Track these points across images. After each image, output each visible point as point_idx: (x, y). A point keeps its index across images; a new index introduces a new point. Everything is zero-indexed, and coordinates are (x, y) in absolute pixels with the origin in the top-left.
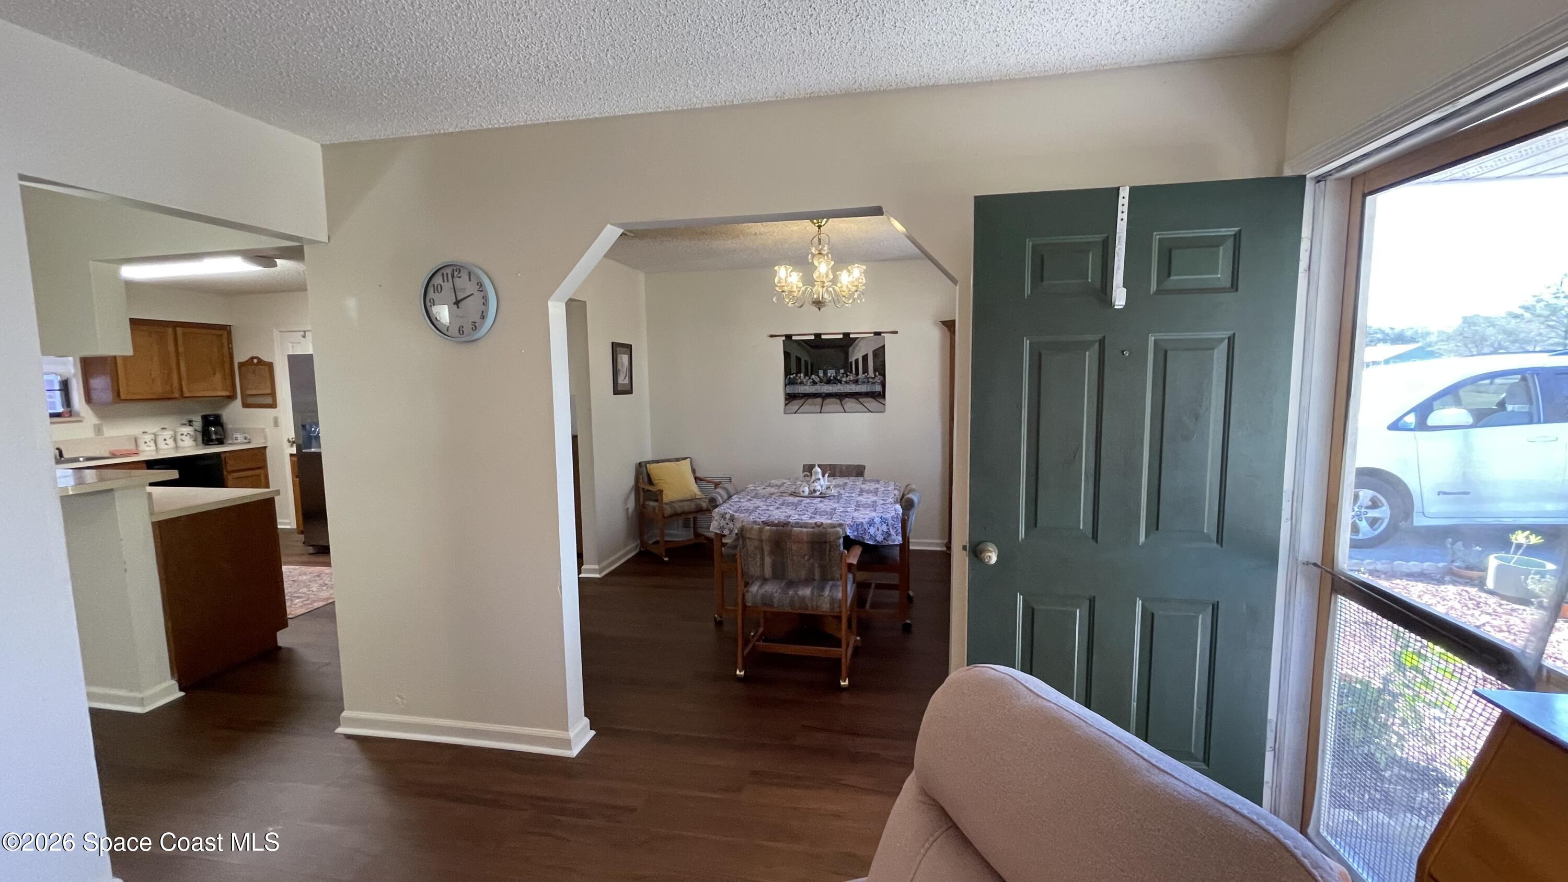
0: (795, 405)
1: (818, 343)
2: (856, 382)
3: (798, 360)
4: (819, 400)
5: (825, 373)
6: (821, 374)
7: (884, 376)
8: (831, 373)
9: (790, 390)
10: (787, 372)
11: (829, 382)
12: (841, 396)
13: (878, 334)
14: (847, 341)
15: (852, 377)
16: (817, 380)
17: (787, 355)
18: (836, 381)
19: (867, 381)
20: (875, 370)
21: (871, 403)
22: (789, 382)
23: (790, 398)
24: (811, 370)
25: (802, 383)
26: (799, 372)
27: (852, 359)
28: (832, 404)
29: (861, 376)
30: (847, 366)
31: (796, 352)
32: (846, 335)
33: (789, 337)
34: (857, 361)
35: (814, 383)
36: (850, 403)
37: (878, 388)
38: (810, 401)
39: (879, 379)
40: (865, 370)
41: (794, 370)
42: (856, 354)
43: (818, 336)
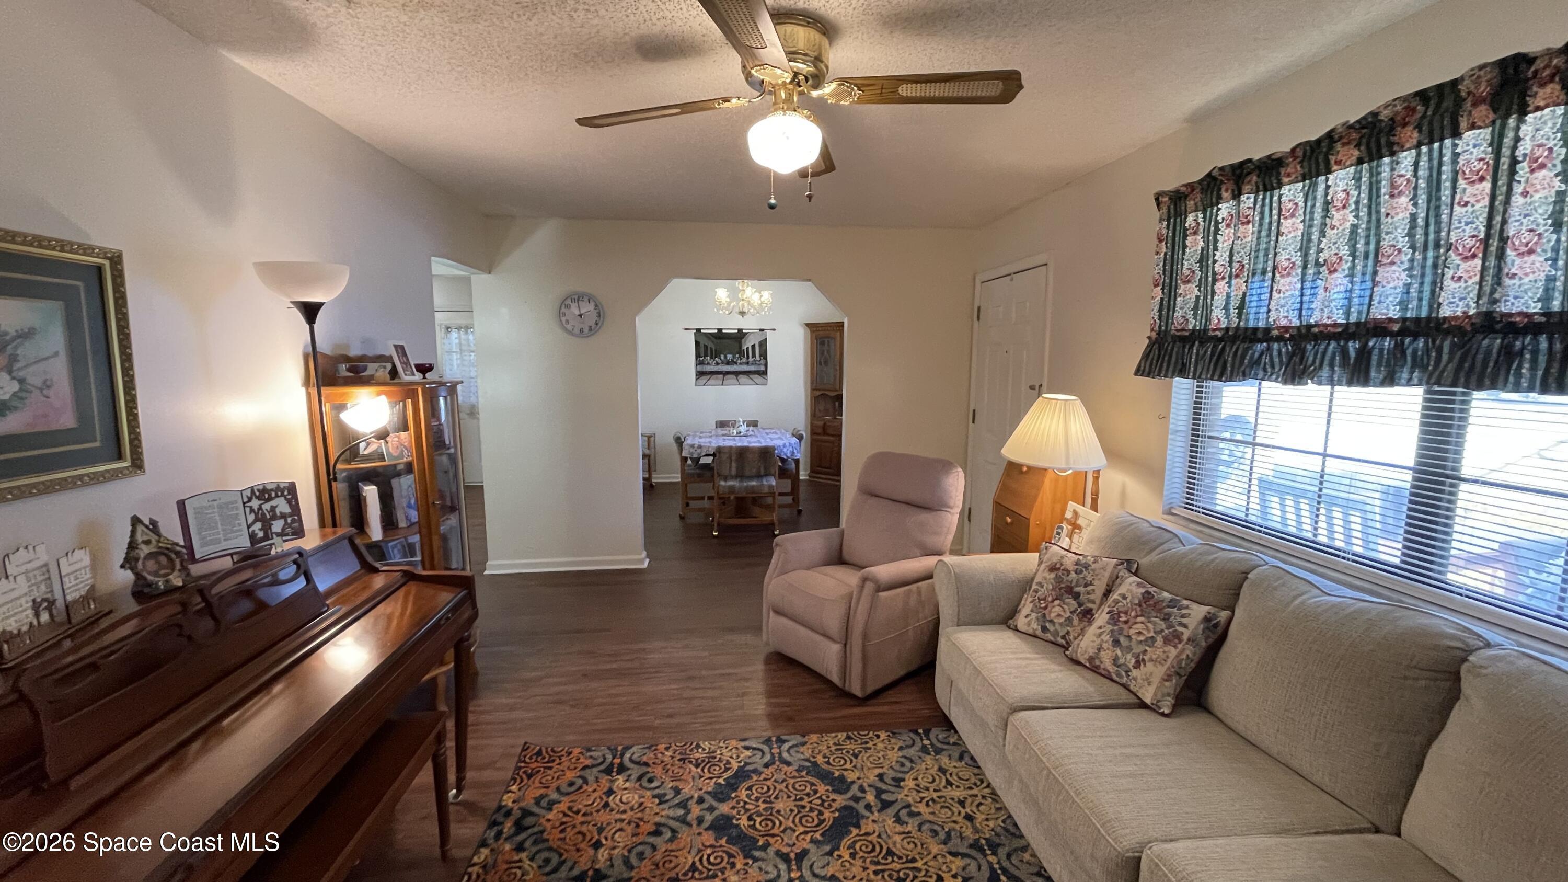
0: (704, 379)
1: (720, 335)
2: (747, 363)
3: (706, 347)
4: (721, 376)
5: (725, 357)
6: (722, 357)
7: (766, 359)
8: (730, 357)
9: (700, 368)
10: (698, 356)
11: (728, 363)
12: (737, 374)
13: (762, 330)
14: (740, 335)
15: (744, 360)
16: (719, 361)
17: (697, 343)
18: (733, 363)
19: (754, 363)
20: (760, 356)
21: (757, 378)
22: (699, 363)
23: (700, 374)
24: (715, 354)
25: (708, 364)
26: (706, 355)
27: (744, 348)
28: (731, 379)
29: (751, 359)
30: (741, 352)
31: (703, 341)
32: (740, 330)
33: (698, 330)
34: (747, 349)
35: (717, 364)
36: (743, 378)
37: (763, 368)
38: (714, 376)
39: (763, 362)
40: (754, 355)
41: (702, 354)
42: (747, 344)
43: (720, 330)
